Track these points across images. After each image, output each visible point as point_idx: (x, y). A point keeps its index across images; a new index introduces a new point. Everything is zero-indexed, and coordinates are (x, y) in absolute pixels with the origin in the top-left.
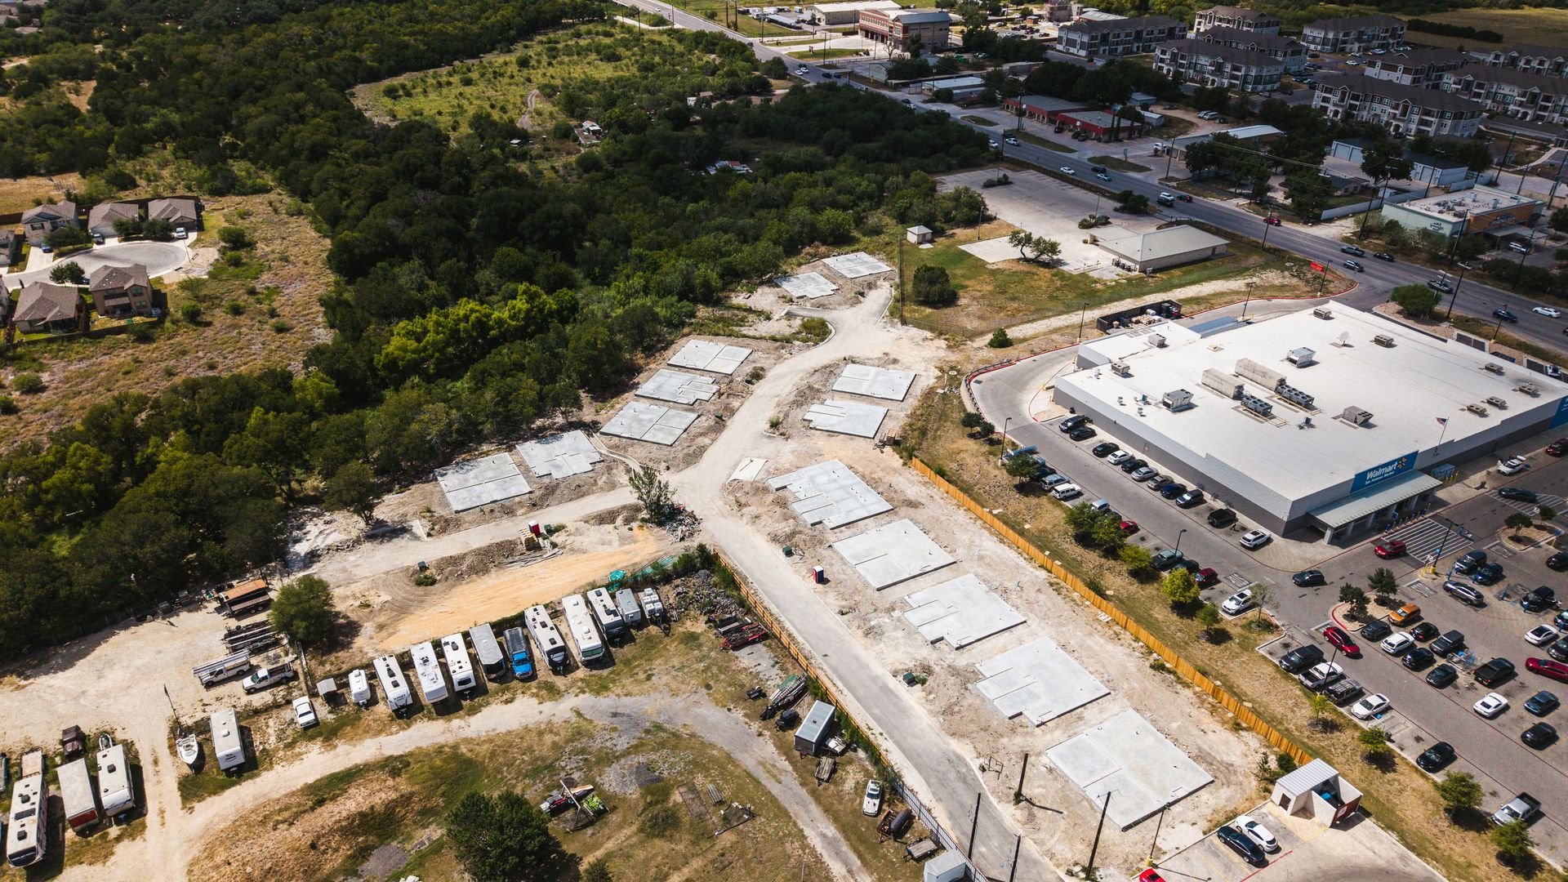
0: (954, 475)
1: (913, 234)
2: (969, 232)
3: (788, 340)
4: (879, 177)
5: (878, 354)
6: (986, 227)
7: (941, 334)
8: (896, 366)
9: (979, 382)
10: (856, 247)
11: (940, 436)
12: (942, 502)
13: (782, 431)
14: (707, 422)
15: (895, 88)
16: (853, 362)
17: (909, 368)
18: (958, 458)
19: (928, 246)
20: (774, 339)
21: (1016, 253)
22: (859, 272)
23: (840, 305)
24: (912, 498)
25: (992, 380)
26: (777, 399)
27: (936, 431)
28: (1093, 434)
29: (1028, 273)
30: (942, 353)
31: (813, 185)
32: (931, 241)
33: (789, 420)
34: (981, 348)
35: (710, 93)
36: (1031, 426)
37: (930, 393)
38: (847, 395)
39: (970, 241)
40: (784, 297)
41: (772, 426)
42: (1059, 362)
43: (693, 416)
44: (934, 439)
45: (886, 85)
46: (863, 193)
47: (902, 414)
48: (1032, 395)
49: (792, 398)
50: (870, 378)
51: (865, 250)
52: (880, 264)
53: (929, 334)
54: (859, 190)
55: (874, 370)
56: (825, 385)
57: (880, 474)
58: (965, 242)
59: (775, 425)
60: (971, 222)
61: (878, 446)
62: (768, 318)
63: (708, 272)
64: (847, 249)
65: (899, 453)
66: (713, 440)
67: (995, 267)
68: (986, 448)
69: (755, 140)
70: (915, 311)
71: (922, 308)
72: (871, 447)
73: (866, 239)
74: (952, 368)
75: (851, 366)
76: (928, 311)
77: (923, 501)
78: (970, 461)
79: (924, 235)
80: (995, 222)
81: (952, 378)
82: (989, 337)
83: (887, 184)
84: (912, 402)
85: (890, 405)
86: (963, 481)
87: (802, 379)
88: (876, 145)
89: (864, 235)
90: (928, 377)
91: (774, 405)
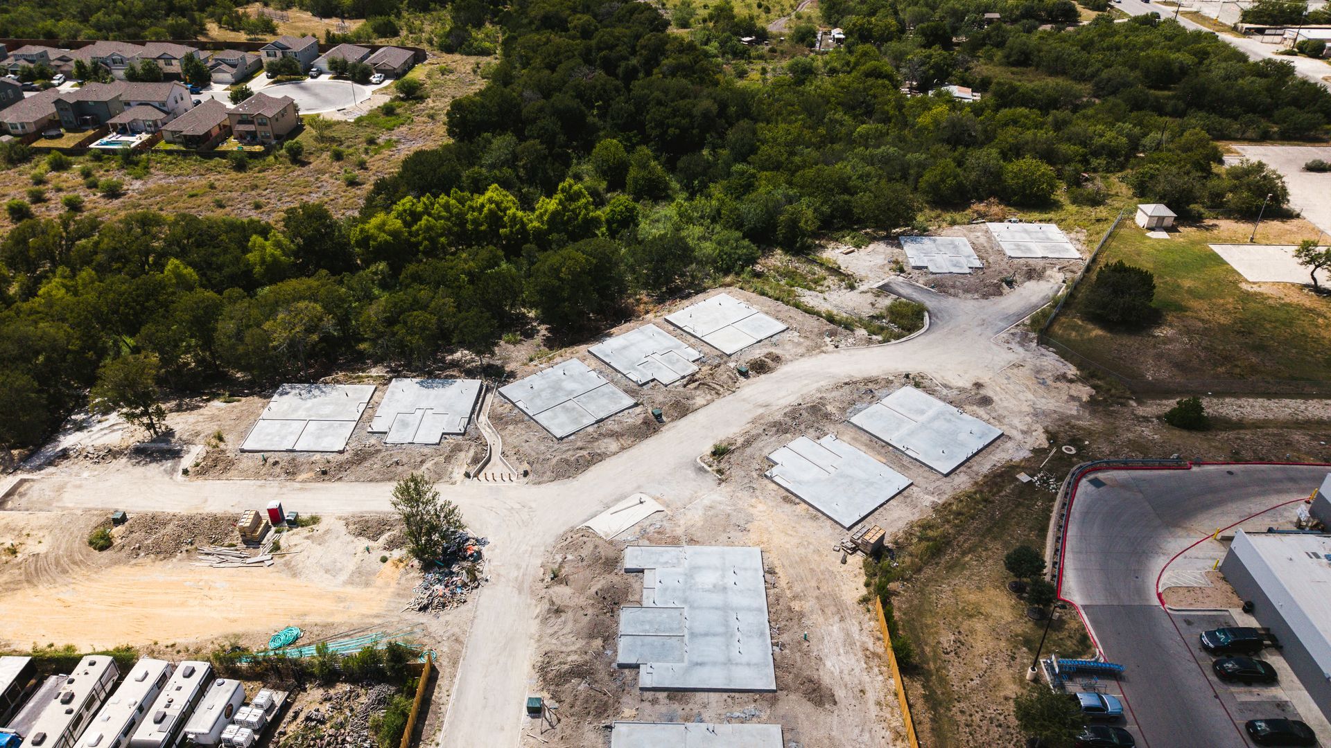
0: (936, 657)
1: (1147, 212)
2: (1244, 228)
3: (848, 326)
4: (1137, 130)
5: (966, 382)
6: (1275, 225)
7: (1092, 376)
8: (981, 411)
9: (1097, 483)
10: (1051, 215)
11: (963, 567)
12: (873, 711)
13: (722, 466)
14: (635, 418)
15: (1248, 33)
16: (917, 385)
17: (999, 419)
18: (965, 625)
19: (1163, 235)
20: (831, 319)
21: (1303, 275)
22: (1029, 250)
23: (967, 291)
24: (826, 680)
25: (1124, 486)
26: (761, 411)
27: (964, 554)
28: (1270, 678)
29: (1309, 310)
30: (1073, 409)
31: (1039, 126)
32: (1171, 229)
33: (748, 451)
34: (1146, 419)
35: (997, 15)
36: (1147, 610)
37: (1006, 473)
38: (865, 437)
39: (1234, 241)
40: (896, 262)
41: (714, 454)
42: (1279, 492)
43: (629, 401)
44: (950, 568)
45: (1234, 29)
46: (1103, 146)
47: (928, 500)
48: (1187, 543)
49: (778, 417)
50: (922, 419)
51: (1059, 223)
52: (1070, 246)
53: (1072, 371)
54: (1098, 141)
55: (939, 405)
56: (843, 410)
57: (808, 605)
58: (1224, 242)
59: (719, 453)
60: (1249, 214)
61: (845, 549)
62: (852, 287)
63: (807, 211)
64: (1036, 215)
65: (870, 575)
66: (623, 449)
67: (1256, 289)
68: (1025, 627)
69: (1014, 69)
70: (1075, 327)
71: (1090, 326)
72: (835, 543)
73: (1073, 208)
74: (1073, 441)
75: (910, 390)
76: (1097, 332)
77: (840, 694)
78: (982, 642)
79: (1161, 219)
80: (1295, 222)
81: (1061, 457)
82: (1171, 404)
83: (1146, 141)
84: (963, 482)
85: (920, 477)
86: (943, 681)
87: (819, 390)
88: (1166, 93)
89: (1073, 202)
90: (1019, 447)
91: (750, 417)
